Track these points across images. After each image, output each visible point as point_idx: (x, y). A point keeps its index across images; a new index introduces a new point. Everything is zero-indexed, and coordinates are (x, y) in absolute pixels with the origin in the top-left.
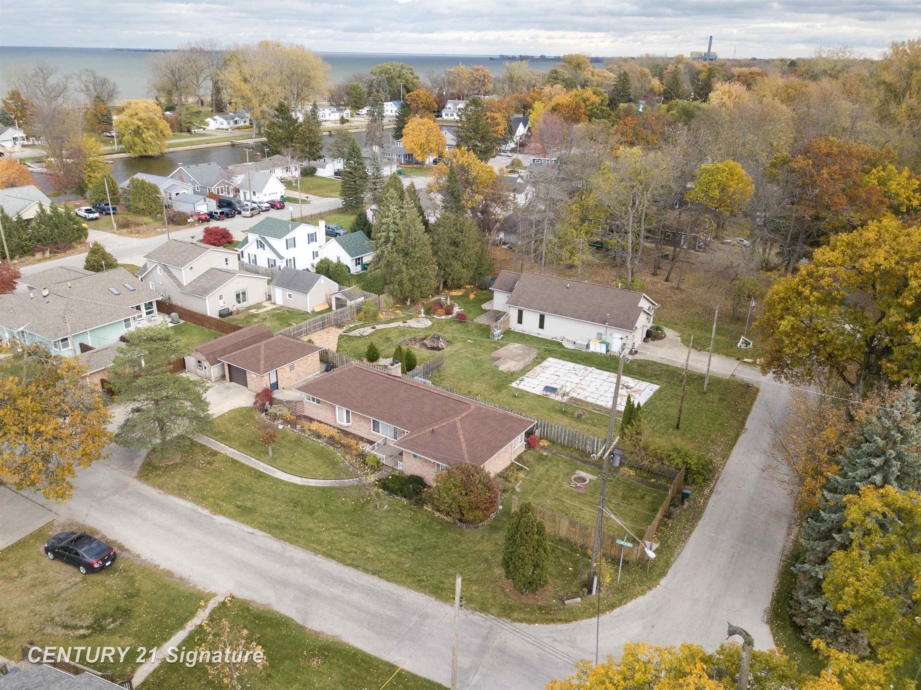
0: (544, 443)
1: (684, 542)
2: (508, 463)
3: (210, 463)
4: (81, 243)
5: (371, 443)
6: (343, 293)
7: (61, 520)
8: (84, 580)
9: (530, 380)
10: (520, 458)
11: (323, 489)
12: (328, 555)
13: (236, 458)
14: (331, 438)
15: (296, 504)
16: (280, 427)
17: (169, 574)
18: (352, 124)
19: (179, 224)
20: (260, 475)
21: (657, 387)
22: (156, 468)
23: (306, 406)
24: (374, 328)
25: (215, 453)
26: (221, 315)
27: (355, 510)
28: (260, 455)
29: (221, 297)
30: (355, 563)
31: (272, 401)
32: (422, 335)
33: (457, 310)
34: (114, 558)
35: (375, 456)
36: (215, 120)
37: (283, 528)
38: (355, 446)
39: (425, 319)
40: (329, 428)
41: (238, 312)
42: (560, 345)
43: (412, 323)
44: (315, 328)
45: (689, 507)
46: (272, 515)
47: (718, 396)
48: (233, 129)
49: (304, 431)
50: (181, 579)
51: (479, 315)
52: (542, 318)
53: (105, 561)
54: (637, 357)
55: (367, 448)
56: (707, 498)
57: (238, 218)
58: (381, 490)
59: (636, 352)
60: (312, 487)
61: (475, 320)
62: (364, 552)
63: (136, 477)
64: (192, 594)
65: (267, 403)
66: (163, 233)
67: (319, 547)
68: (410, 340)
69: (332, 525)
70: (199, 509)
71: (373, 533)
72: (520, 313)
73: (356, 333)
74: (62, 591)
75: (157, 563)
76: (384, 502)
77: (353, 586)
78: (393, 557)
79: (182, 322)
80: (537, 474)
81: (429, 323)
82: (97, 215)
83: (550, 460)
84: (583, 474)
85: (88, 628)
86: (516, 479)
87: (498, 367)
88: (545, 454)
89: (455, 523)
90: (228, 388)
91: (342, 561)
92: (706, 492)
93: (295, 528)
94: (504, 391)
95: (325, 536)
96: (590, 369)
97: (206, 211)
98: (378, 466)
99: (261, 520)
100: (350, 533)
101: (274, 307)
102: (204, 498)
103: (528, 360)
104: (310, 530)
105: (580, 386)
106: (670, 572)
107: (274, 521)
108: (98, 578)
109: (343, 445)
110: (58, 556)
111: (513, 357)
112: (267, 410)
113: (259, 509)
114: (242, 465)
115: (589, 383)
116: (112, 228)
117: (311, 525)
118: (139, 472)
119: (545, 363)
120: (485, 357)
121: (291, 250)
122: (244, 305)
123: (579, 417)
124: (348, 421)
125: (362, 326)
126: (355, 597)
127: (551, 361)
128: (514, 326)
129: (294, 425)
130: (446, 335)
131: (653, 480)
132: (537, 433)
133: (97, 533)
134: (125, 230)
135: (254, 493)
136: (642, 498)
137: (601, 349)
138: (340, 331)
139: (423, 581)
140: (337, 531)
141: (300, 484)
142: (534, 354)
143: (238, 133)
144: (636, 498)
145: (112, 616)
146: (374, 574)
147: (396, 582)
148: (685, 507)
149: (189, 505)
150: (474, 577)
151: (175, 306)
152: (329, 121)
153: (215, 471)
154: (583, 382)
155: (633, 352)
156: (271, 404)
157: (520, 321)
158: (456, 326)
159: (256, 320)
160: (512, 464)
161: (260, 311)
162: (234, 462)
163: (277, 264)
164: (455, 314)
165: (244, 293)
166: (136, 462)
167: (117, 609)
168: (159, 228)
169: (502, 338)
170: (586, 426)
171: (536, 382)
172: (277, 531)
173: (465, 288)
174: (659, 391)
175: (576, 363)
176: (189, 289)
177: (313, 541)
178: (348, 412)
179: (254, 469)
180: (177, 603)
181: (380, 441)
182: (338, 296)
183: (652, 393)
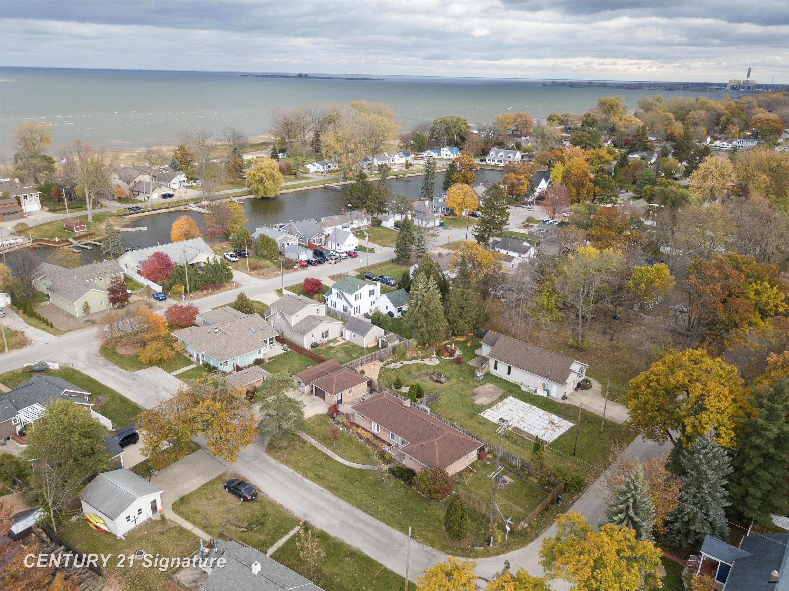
0: (490, 456)
1: (551, 525)
2: (465, 467)
3: (302, 448)
4: (229, 283)
5: (389, 445)
6: (386, 338)
7: (230, 471)
8: (242, 504)
9: (493, 412)
10: (472, 465)
11: (361, 470)
12: (359, 507)
13: (316, 446)
14: (368, 439)
15: (345, 477)
16: (341, 429)
17: (281, 506)
18: (414, 168)
19: (288, 269)
20: (328, 458)
21: (572, 425)
22: (275, 448)
23: (356, 417)
24: (402, 363)
25: (305, 442)
26: (312, 346)
27: (375, 484)
28: (329, 445)
29: (313, 336)
30: (372, 513)
31: (338, 413)
32: (432, 371)
33: (458, 353)
34: (256, 495)
35: (390, 454)
36: (314, 165)
37: (338, 489)
38: (380, 446)
39: (435, 359)
40: (367, 433)
41: (322, 344)
42: (519, 387)
43: (427, 361)
44: (367, 361)
45: (562, 505)
46: (332, 482)
47: (609, 435)
48: (326, 172)
49: (353, 433)
50: (287, 510)
51: (472, 359)
52: (509, 368)
53: (252, 496)
54: (567, 402)
55: (386, 448)
56: (574, 502)
57: (326, 265)
58: (391, 475)
59: (567, 398)
60: (355, 468)
61: (468, 363)
62: (377, 508)
63: (265, 452)
64: (292, 518)
65: (335, 414)
66: (278, 275)
67: (355, 502)
68: (423, 374)
69: (362, 491)
70: (296, 474)
71: (383, 498)
72: (496, 363)
73: (390, 366)
74: (233, 508)
75: (276, 500)
76: (392, 482)
77: (369, 525)
78: (392, 512)
79: (289, 350)
80: (480, 475)
81: (438, 362)
82: (237, 259)
83: (490, 468)
84: (507, 478)
85: (245, 528)
86: (466, 477)
87: (474, 401)
88: (488, 463)
89: (427, 498)
90: (314, 400)
91: (365, 511)
92: (576, 497)
93: (343, 490)
94: (474, 418)
95: (359, 497)
96: (533, 407)
97: (306, 259)
98: (391, 460)
99: (327, 484)
100: (371, 497)
101: (344, 341)
102: (299, 468)
103: (495, 397)
104: (351, 492)
105: (523, 419)
106: (536, 540)
107: (334, 485)
108: (249, 504)
109: (373, 444)
110: (230, 491)
111: (486, 394)
112: (334, 418)
113: (326, 477)
114: (319, 451)
115: (529, 417)
116: (247, 269)
117: (352, 490)
118: (266, 449)
119: (506, 401)
120: (468, 392)
121: (358, 301)
122: (327, 339)
123: (516, 441)
124: (378, 431)
125: (396, 361)
126: (370, 530)
127: (510, 398)
128: (492, 371)
129: (348, 429)
130: (447, 373)
131: (546, 487)
132: (486, 450)
133: (247, 480)
134: (254, 272)
135: (325, 468)
136: (537, 497)
137: (544, 394)
138: (382, 364)
139: (405, 527)
140: (365, 495)
141: (349, 465)
142: (500, 394)
143: (330, 176)
144: (533, 496)
145: (256, 524)
146: (381, 520)
147: (391, 526)
148: (559, 505)
149: (291, 471)
150: (432, 529)
151: (286, 339)
152: (397, 164)
153: (305, 452)
154: (526, 417)
155: (565, 398)
156: (337, 415)
157: (496, 368)
158: (455, 366)
159: (332, 351)
160: (467, 467)
161: (336, 344)
162: (315, 448)
163: (348, 310)
164: (456, 357)
165: (327, 332)
166: (265, 442)
167: (258, 521)
168: (276, 271)
169: (483, 379)
170: (518, 448)
171: (496, 413)
172: (335, 491)
173: (467, 335)
174: (572, 428)
175: (526, 402)
176: (295, 329)
177: (352, 499)
178: (378, 426)
179: (325, 454)
180: (285, 521)
181: (394, 445)
182: (383, 339)
183: (567, 429)
